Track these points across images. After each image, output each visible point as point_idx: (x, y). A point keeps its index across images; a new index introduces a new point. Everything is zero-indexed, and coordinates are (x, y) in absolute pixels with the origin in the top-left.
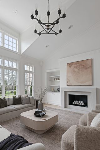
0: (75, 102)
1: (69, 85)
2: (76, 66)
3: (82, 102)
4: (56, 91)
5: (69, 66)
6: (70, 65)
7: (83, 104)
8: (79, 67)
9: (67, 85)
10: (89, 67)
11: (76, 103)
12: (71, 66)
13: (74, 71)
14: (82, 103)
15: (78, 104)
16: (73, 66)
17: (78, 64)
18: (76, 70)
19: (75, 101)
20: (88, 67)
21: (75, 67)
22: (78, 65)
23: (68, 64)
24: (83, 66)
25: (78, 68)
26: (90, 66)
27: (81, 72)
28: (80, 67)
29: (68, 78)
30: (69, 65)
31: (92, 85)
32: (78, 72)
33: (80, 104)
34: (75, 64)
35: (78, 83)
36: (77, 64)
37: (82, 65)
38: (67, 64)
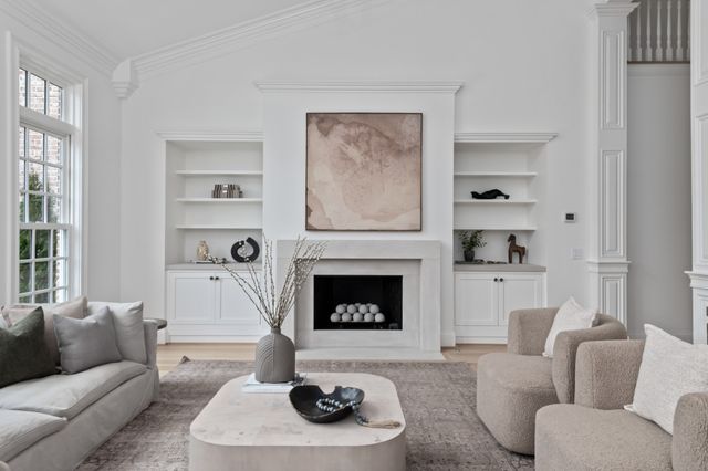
0: (341, 312)
1: (316, 226)
2: (352, 132)
3: (374, 308)
4: (225, 261)
5: (320, 129)
6: (325, 125)
7: (379, 318)
8: (368, 142)
9: (309, 228)
10: (410, 150)
12: (331, 128)
13: (345, 158)
14: (372, 312)
15: (356, 318)
16: (340, 129)
17: (366, 126)
18: (353, 152)
19: (340, 309)
20: (406, 146)
21: (349, 140)
22: (362, 129)
23: (314, 119)
24: (384, 141)
25: (364, 147)
26: (415, 146)
27: (378, 165)
28: (375, 140)
29: (314, 191)
30: (320, 121)
31: (420, 230)
32: (365, 167)
33: (367, 318)
34: (348, 125)
35: (364, 217)
36: (360, 125)
37: (380, 134)
38: (309, 116)
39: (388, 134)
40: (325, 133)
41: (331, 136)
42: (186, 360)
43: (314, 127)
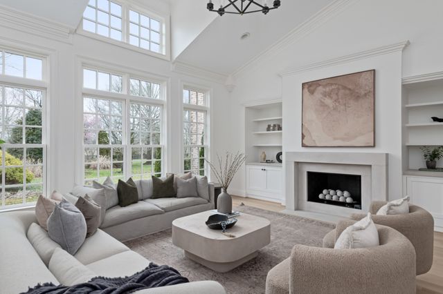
0: (325, 194)
1: (307, 144)
2: (327, 89)
3: (346, 193)
4: (272, 162)
5: (309, 91)
6: (312, 88)
7: (349, 200)
8: (337, 94)
9: (303, 145)
10: (366, 95)
11: (327, 197)
12: (315, 89)
13: (323, 105)
14: (345, 196)
15: (334, 198)
16: (320, 89)
17: (336, 84)
18: (328, 101)
19: (325, 191)
20: (363, 93)
21: (325, 95)
22: (333, 87)
23: (306, 86)
24: (347, 92)
25: (335, 97)
26: (370, 92)
27: (342, 107)
28: (342, 92)
29: (306, 125)
30: (310, 87)
31: (374, 146)
32: (335, 109)
33: (341, 200)
34: (325, 86)
35: (335, 139)
36: (332, 84)
37: (345, 88)
38: (303, 84)
39: (350, 87)
40: (312, 92)
41: (315, 94)
42: (243, 204)
43: (306, 90)
